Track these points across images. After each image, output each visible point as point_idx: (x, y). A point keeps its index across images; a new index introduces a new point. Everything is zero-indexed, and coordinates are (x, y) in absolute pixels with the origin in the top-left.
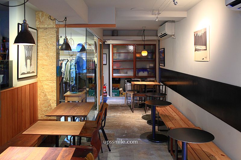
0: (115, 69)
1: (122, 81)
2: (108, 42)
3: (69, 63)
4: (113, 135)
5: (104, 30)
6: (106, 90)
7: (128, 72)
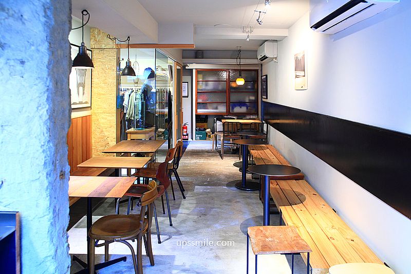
0: (199, 103)
1: (210, 120)
2: (190, 66)
3: (133, 94)
5: (183, 51)
6: (186, 131)
7: (219, 107)
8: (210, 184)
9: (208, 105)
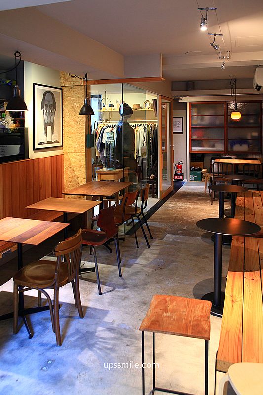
0: (194, 140)
1: (207, 159)
2: (184, 99)
4: (165, 230)
5: (173, 82)
6: (181, 171)
7: (216, 145)
8: (185, 233)
9: (204, 143)
